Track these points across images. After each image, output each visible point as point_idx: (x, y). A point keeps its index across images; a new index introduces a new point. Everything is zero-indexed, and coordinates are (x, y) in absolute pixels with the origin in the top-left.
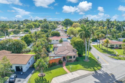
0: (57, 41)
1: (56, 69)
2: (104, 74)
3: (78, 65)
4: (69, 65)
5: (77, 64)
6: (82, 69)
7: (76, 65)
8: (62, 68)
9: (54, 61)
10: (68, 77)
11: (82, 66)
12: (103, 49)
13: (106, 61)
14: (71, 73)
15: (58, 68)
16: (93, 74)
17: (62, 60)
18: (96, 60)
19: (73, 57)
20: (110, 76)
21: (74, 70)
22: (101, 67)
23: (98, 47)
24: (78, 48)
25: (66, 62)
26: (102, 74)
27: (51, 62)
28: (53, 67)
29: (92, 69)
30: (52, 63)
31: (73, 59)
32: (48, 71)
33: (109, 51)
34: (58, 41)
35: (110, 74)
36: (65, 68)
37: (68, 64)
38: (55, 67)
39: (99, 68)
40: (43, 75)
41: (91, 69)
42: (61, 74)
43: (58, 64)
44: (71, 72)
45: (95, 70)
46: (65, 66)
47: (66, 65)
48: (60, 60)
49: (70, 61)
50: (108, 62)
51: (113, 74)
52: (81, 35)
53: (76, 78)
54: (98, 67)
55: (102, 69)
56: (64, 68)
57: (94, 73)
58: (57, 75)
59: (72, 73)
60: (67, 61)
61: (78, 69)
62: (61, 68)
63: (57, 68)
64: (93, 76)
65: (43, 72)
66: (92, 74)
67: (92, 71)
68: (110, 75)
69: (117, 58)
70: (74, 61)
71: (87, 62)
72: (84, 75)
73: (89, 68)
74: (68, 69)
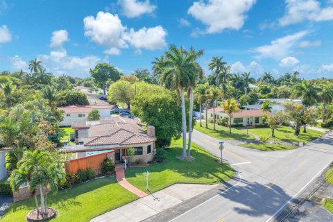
0: (80, 116)
1: (95, 191)
2: (250, 187)
3: (166, 172)
4: (137, 175)
5: (163, 169)
6: (182, 181)
7: (159, 171)
8: (115, 184)
9: (83, 166)
10: (146, 208)
11: (178, 174)
12: (217, 131)
13: (241, 156)
14: (150, 198)
15: (103, 187)
16: (223, 191)
17: (112, 158)
18: (211, 156)
19: (145, 150)
20: (269, 189)
21: (159, 187)
22: (234, 171)
23: (201, 126)
24: (158, 123)
25: (126, 167)
26: (247, 187)
27: (74, 169)
28: (84, 186)
29: (212, 178)
30: (79, 170)
31: (147, 157)
32: (65, 199)
33: (235, 132)
34: (84, 115)
35: (269, 185)
36: (124, 183)
37: (131, 171)
38: (89, 184)
39: (230, 173)
40: (46, 215)
41: (208, 177)
42: (119, 203)
43: (99, 176)
44: (150, 192)
45: (222, 181)
46: (124, 179)
47: (127, 176)
48: (106, 160)
49: (138, 163)
50: (244, 157)
51: (274, 183)
52: (168, 77)
53: (174, 208)
54: (226, 172)
55: (240, 176)
56: (120, 183)
57: (223, 188)
58: (104, 209)
59: (156, 195)
60: (127, 165)
61: (171, 182)
62: (111, 184)
63: (100, 187)
64: (222, 195)
65: (48, 203)
66: (219, 192)
67: (215, 182)
68: (269, 187)
69: (262, 146)
70: (149, 162)
71: (189, 163)
72: (195, 198)
73: (200, 175)
74: (138, 185)
